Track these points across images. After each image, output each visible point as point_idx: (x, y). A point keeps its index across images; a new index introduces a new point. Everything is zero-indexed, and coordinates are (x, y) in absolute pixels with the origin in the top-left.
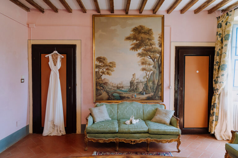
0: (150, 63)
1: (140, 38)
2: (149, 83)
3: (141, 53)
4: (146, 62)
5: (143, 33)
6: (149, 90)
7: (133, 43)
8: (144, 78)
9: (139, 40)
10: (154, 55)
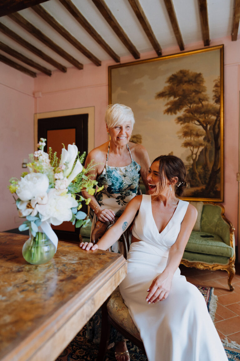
0: (199, 133)
1: (180, 92)
2: (197, 168)
3: (183, 117)
4: (191, 131)
5: (186, 82)
6: (196, 180)
7: (169, 101)
8: (188, 159)
9: (178, 95)
10: (205, 118)
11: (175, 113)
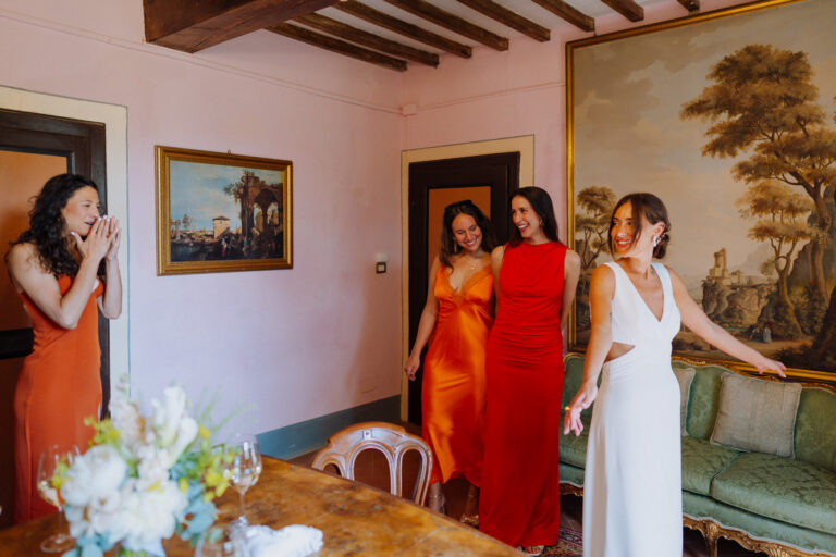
0: (795, 203)
1: (746, 102)
2: (789, 292)
3: (753, 164)
4: (774, 198)
5: (761, 75)
6: (787, 322)
7: (715, 124)
8: (765, 268)
9: (741, 110)
10: (814, 167)
11: (733, 154)
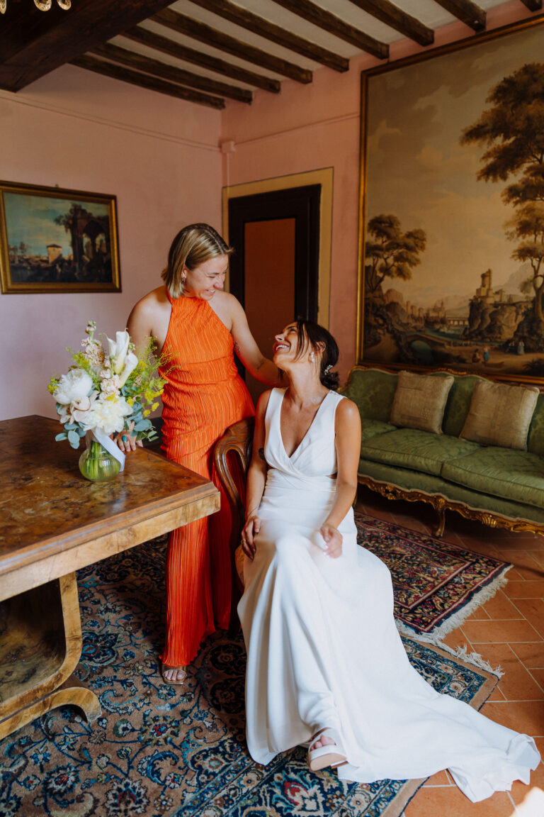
1: (520, 124)
2: (543, 309)
3: (521, 186)
4: (538, 219)
5: (536, 96)
6: (539, 336)
7: (491, 148)
8: (524, 287)
9: (515, 132)
11: (504, 178)
